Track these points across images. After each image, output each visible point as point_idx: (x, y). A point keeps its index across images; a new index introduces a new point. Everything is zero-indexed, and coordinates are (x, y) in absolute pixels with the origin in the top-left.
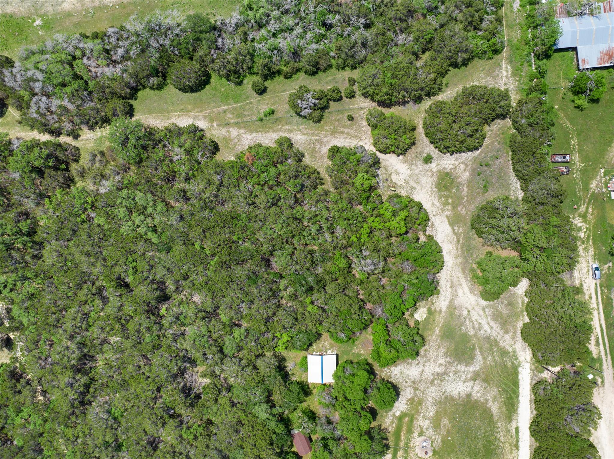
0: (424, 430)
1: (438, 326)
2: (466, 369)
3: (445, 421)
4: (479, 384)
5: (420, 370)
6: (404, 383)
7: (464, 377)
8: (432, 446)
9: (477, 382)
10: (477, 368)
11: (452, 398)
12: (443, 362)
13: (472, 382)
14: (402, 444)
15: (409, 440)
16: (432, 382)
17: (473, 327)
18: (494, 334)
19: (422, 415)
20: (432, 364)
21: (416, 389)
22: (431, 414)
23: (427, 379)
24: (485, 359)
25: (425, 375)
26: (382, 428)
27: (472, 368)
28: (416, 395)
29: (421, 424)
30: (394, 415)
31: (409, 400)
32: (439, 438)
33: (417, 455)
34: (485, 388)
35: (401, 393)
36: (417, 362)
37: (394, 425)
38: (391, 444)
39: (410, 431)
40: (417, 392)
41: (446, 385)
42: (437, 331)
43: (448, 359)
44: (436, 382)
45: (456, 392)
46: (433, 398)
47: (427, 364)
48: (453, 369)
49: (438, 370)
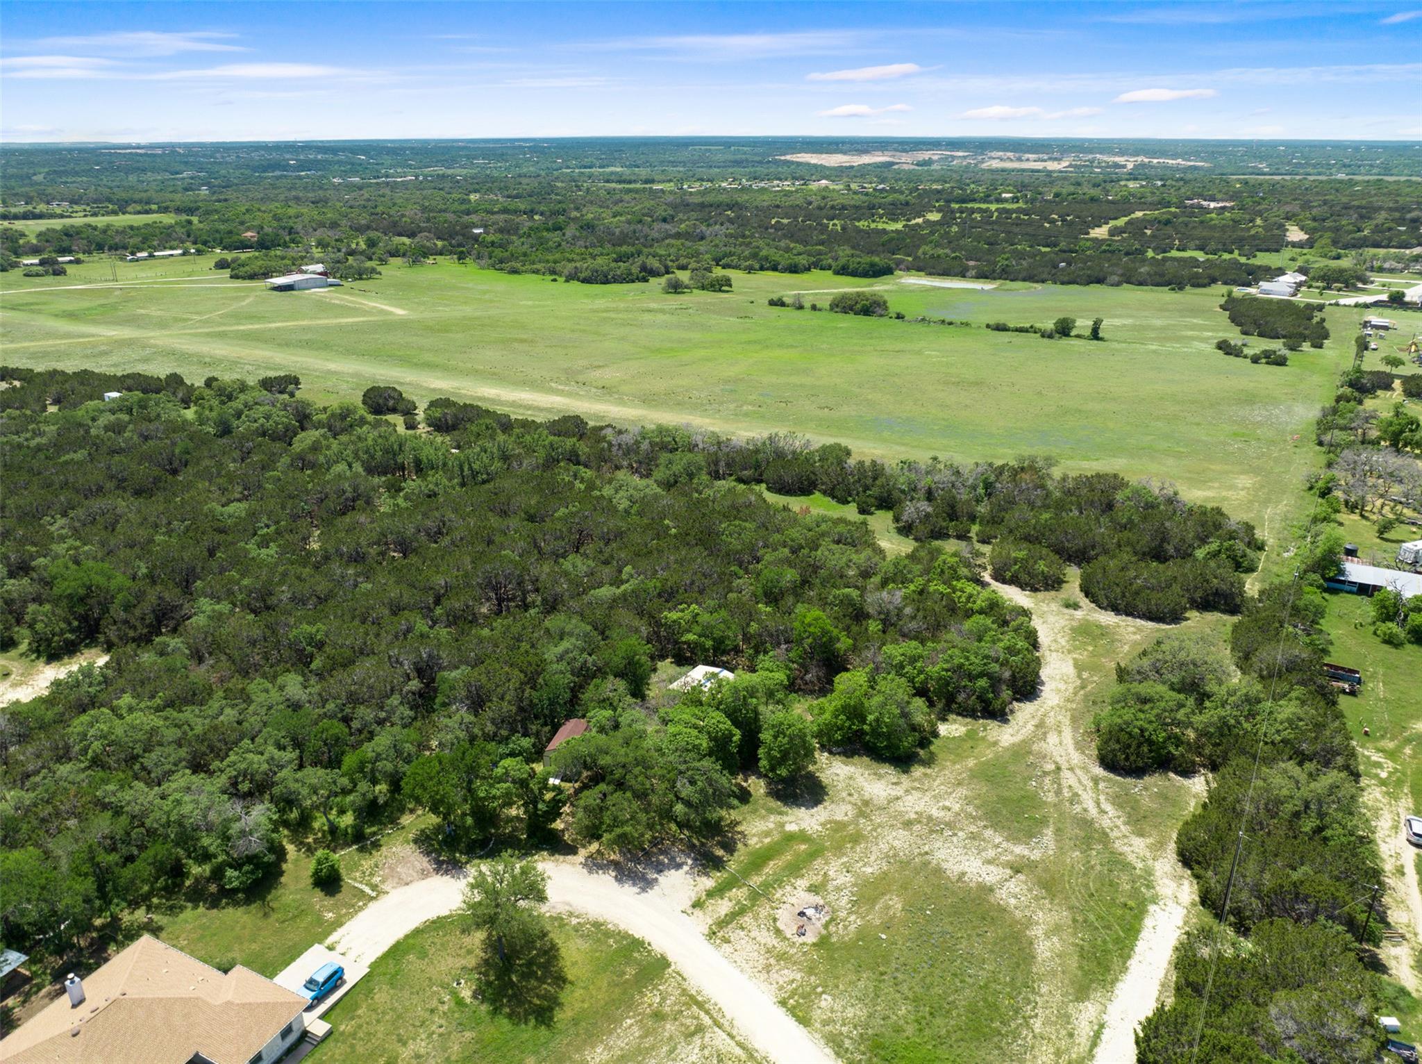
0: (830, 887)
1: (976, 758)
2: (1005, 845)
3: (896, 904)
4: (1025, 883)
5: (894, 793)
6: (844, 794)
7: (991, 853)
8: (826, 926)
9: (1021, 877)
10: (1036, 855)
11: (938, 871)
12: (957, 807)
13: (1009, 871)
14: (756, 880)
15: (779, 882)
16: (908, 824)
17: (1058, 792)
18: (1106, 823)
19: (845, 859)
20: (927, 799)
21: (861, 814)
22: (869, 870)
23: (901, 814)
24: (1061, 850)
25: (900, 806)
26: (739, 829)
27: (1019, 850)
28: (855, 821)
29: (830, 873)
30: (782, 825)
31: (836, 822)
32: (855, 922)
33: (775, 920)
34: (1037, 898)
35: (826, 804)
36: (895, 780)
37: (767, 840)
38: (733, 866)
39: (795, 870)
40: (862, 821)
41: (938, 844)
42: (971, 763)
43: (970, 809)
44: (917, 827)
45: (957, 869)
46: (893, 847)
47: (916, 794)
48: (973, 829)
49: (935, 813)
